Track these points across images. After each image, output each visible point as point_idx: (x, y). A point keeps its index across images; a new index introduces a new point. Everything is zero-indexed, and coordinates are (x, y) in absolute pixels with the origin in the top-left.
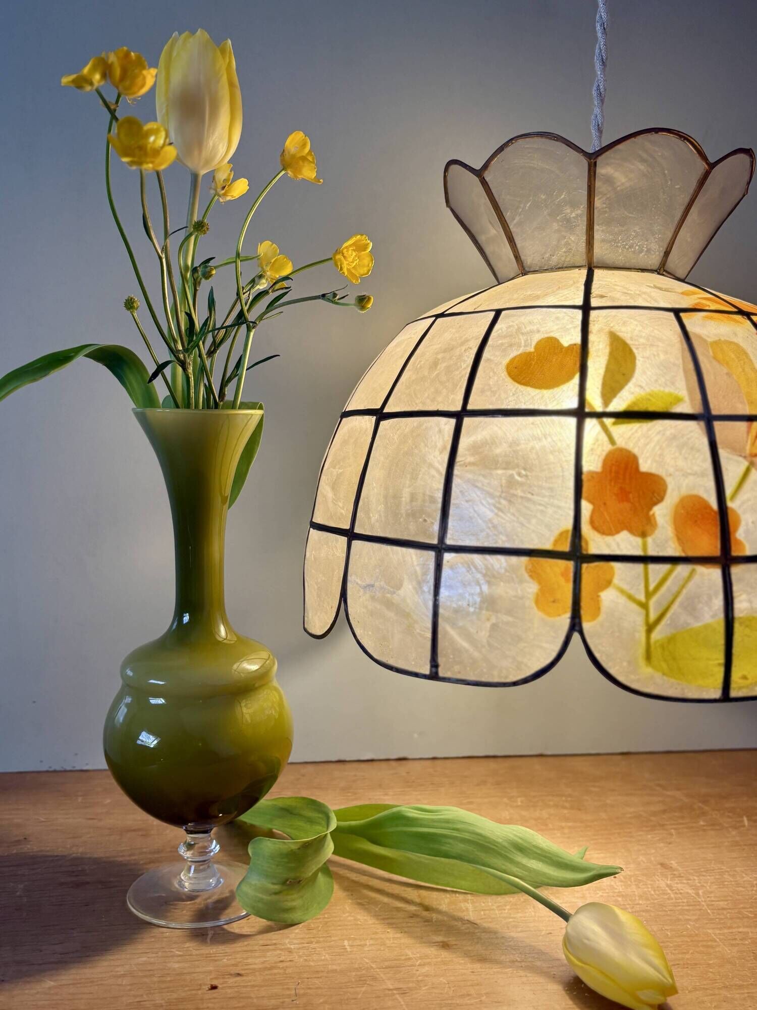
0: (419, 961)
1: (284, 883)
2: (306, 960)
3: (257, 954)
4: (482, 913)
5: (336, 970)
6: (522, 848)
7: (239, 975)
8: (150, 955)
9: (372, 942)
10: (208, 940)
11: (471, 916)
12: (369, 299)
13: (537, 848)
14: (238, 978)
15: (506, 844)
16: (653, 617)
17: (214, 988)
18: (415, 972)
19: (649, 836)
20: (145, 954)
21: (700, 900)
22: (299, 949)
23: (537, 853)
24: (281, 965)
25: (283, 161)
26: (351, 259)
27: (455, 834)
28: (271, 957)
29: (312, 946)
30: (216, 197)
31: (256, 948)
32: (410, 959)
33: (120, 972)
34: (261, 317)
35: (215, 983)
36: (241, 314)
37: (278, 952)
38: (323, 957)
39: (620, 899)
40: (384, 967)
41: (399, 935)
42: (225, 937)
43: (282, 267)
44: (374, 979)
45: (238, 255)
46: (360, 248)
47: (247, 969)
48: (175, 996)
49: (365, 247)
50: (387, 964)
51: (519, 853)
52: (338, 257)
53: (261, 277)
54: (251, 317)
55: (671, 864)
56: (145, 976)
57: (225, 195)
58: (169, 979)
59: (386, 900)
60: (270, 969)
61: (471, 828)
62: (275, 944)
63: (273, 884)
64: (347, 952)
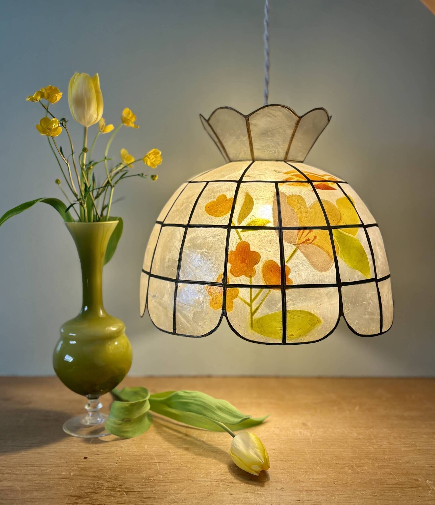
0: (173, 454)
1: (123, 420)
2: (127, 451)
3: (108, 448)
4: (210, 438)
5: (137, 455)
6: (220, 409)
7: (98, 454)
8: (65, 446)
9: (157, 446)
10: (90, 442)
11: (204, 439)
12: (156, 176)
13: (227, 408)
14: (97, 456)
15: (214, 407)
16: (253, 310)
17: (86, 458)
18: (169, 457)
20: (63, 446)
21: (311, 438)
22: (126, 447)
23: (227, 411)
24: (116, 452)
25: (122, 119)
26: (151, 158)
27: (195, 402)
28: (113, 449)
29: (132, 446)
30: (100, 133)
31: (108, 446)
32: (170, 453)
33: (52, 451)
34: (116, 182)
35: (86, 456)
36: (108, 182)
37: (117, 448)
38: (134, 450)
39: (274, 436)
41: (169, 444)
42: (97, 441)
43: (130, 159)
44: (151, 459)
45: (105, 158)
46: (156, 153)
47: (102, 453)
48: (70, 460)
49: (158, 153)
50: (159, 454)
51: (219, 411)
52: (147, 158)
53: (121, 164)
54: (112, 183)
56: (61, 453)
57: (103, 131)
58: (70, 454)
59: (171, 431)
60: (111, 453)
61: (201, 400)
62: (116, 445)
63: (118, 420)
64: (145, 449)
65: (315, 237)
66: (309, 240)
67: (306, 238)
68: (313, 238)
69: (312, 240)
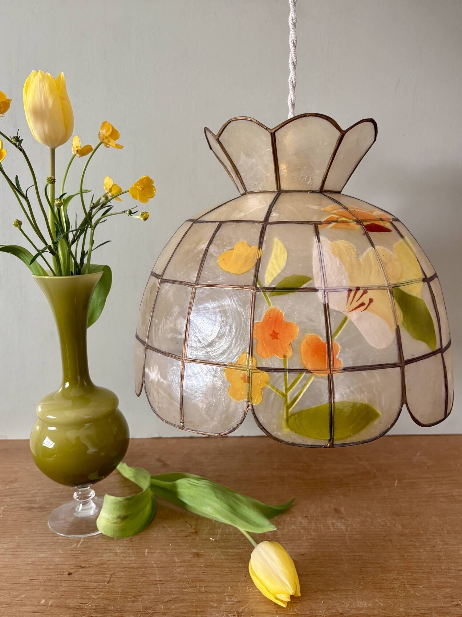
0: (179, 564)
1: (119, 517)
2: (122, 560)
5: (134, 567)
9: (160, 551)
17: (70, 574)
18: (174, 571)
19: (337, 491)
20: (44, 552)
21: (346, 533)
22: (121, 553)
24: (108, 563)
28: (106, 557)
29: (129, 552)
32: (175, 562)
33: (28, 561)
34: (99, 221)
35: (71, 571)
37: (110, 554)
38: (131, 559)
39: (302, 531)
40: (159, 566)
41: (175, 547)
44: (152, 573)
47: (91, 564)
50: (162, 565)
55: (341, 509)
56: (40, 565)
58: (51, 567)
60: (102, 564)
62: (110, 549)
64: (144, 556)
65: (371, 301)
66: (363, 304)
67: (360, 302)
68: (369, 301)
69: (367, 304)
